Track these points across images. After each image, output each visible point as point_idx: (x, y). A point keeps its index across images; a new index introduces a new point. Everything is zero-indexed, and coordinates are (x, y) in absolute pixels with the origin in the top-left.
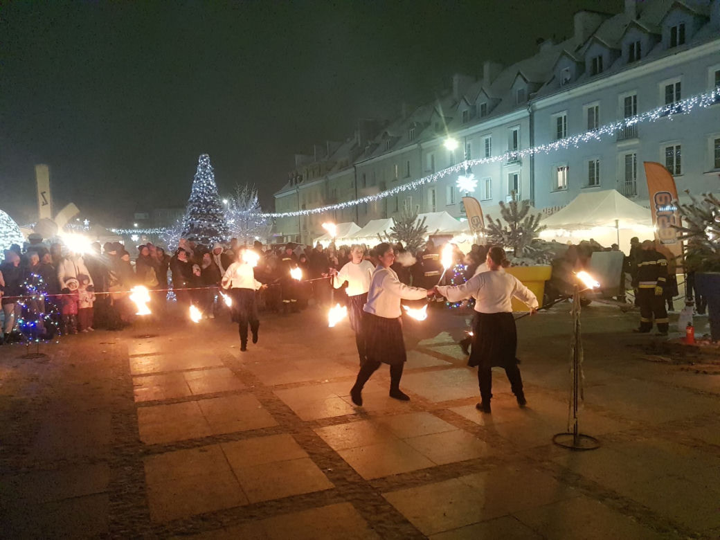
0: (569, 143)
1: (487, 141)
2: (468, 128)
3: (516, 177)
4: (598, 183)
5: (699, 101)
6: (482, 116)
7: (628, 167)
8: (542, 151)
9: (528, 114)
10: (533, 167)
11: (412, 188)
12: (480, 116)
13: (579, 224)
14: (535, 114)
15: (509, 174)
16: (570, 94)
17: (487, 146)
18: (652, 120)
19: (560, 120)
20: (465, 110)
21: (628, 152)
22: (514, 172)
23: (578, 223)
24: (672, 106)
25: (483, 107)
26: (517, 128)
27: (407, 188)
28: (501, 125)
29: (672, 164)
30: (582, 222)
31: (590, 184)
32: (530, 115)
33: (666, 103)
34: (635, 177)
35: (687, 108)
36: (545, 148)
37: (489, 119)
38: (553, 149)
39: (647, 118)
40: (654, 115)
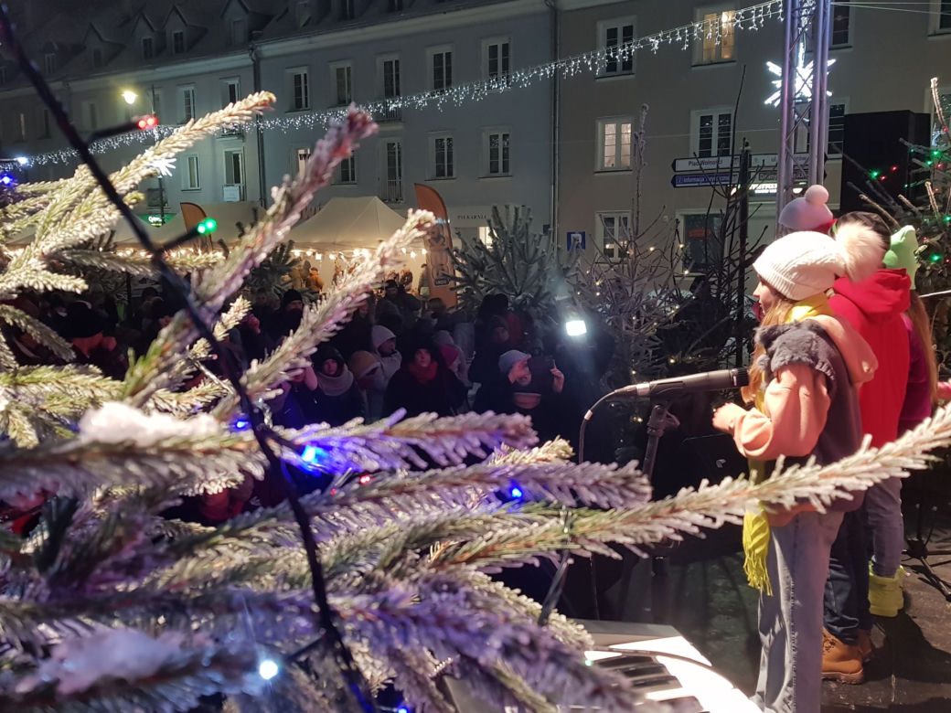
0: (315, 120)
1: (187, 95)
2: (154, 68)
3: (236, 157)
4: (353, 179)
5: (472, 91)
6: (177, 51)
7: (391, 161)
8: (278, 128)
9: (250, 62)
10: (263, 145)
11: (60, 161)
12: (173, 50)
13: (334, 244)
14: (262, 64)
15: (226, 152)
16: (311, 43)
17: (188, 102)
18: (419, 107)
19: (298, 78)
20: (149, 37)
21: (391, 140)
22: (234, 150)
23: (332, 241)
24: (442, 92)
25: (178, 37)
26: (235, 82)
27: (51, 160)
28: (211, 72)
29: (443, 162)
30: (339, 240)
31: (343, 180)
32: (254, 64)
33: (435, 88)
34: (400, 175)
35: (457, 98)
36: (282, 123)
37: (187, 60)
38: (292, 126)
39: (414, 104)
40: (421, 102)
